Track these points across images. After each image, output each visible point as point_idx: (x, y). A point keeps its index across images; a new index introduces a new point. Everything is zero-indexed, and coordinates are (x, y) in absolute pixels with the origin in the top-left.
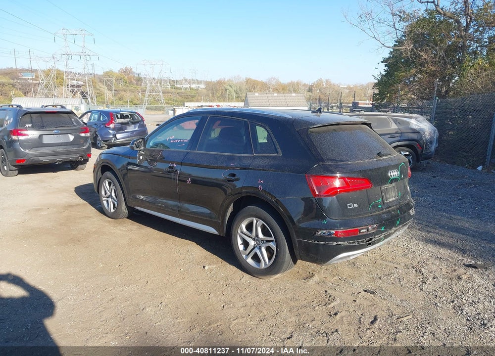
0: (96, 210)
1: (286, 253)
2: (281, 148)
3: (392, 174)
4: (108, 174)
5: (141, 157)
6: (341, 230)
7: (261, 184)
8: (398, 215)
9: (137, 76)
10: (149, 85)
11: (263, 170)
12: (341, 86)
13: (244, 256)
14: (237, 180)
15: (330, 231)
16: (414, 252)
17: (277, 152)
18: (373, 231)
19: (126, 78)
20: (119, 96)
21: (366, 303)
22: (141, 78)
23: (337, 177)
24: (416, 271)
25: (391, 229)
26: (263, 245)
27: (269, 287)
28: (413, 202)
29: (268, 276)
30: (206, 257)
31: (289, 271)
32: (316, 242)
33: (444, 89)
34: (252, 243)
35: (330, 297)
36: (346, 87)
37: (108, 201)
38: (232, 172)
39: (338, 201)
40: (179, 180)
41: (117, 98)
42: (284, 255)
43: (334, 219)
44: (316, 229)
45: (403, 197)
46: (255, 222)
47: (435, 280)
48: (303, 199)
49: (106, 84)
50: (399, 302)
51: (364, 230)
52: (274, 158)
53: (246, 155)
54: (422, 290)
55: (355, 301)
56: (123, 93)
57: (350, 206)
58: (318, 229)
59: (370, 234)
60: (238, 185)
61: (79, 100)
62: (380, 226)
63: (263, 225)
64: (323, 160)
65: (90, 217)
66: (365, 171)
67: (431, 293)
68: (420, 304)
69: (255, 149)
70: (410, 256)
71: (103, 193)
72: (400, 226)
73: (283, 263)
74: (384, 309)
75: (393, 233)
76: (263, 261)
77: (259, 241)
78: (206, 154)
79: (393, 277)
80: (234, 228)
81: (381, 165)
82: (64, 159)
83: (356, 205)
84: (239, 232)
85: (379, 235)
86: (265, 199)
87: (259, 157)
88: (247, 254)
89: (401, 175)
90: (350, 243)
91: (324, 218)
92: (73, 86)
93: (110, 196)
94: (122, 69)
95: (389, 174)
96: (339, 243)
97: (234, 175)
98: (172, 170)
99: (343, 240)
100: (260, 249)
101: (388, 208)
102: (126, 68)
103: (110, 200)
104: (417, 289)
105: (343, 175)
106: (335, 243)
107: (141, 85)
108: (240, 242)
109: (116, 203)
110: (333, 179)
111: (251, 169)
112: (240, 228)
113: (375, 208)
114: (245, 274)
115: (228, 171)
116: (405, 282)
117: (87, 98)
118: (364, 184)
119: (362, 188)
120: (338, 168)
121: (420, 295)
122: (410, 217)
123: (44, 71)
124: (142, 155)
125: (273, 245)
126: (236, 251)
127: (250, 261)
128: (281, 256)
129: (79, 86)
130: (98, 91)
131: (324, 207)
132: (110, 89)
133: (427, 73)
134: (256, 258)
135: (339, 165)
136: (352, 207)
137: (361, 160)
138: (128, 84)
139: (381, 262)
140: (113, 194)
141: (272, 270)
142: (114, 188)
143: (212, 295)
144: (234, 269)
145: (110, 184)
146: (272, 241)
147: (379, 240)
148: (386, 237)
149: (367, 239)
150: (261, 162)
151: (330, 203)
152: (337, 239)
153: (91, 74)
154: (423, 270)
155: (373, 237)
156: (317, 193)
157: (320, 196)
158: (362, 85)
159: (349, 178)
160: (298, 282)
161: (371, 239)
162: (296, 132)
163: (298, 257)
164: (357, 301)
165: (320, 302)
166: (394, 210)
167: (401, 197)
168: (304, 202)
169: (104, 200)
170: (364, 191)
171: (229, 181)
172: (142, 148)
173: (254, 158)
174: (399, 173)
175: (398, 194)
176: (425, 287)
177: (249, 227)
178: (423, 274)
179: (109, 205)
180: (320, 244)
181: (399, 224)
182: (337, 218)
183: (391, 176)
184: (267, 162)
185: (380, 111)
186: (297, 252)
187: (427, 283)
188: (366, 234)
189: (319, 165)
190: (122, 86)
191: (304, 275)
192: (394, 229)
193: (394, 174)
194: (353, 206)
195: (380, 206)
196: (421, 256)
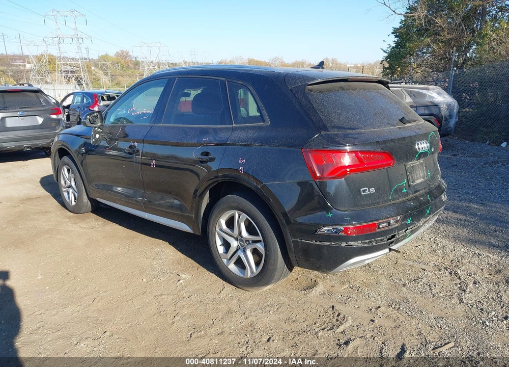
0: (58, 204)
1: (277, 257)
2: (268, 114)
3: (420, 146)
4: (66, 159)
5: (97, 136)
6: (352, 225)
7: (242, 164)
8: (428, 201)
9: (134, 60)
10: (146, 68)
11: (244, 145)
12: (348, 66)
13: (225, 261)
14: (212, 160)
15: (337, 227)
16: (444, 246)
17: (263, 120)
18: (397, 225)
19: (123, 62)
20: (116, 81)
21: (388, 324)
22: (138, 61)
23: (345, 151)
24: (451, 273)
25: (419, 220)
26: (248, 246)
27: (257, 302)
28: (444, 185)
29: (255, 288)
30: (179, 262)
31: (283, 280)
32: (318, 243)
33: (461, 60)
34: (234, 244)
35: (338, 315)
36: (353, 66)
37: (68, 192)
38: (206, 149)
39: (348, 184)
40: (142, 164)
41: (114, 83)
42: (276, 260)
43: (343, 211)
44: (318, 224)
45: (433, 178)
46: (237, 216)
47: (477, 286)
48: (300, 184)
49: (101, 69)
50: (433, 321)
51: (385, 225)
52: (260, 128)
53: (223, 126)
54: (461, 301)
55: (373, 321)
56: (120, 78)
57: (364, 191)
58: (321, 225)
59: (392, 229)
60: (214, 166)
61: (73, 85)
62: (405, 218)
63: (247, 219)
64: (326, 129)
65: (47, 212)
66: (385, 142)
67: (475, 306)
68: (462, 323)
69: (236, 117)
70: (440, 252)
71: (63, 183)
72: (431, 216)
73: (275, 270)
74: (414, 333)
75: (422, 226)
76: (249, 268)
77: (243, 241)
78: (173, 128)
79: (421, 283)
80: (211, 225)
81: (406, 134)
82: (32, 145)
83: (373, 190)
84: (217, 229)
85: (404, 230)
86: (248, 186)
87: (240, 128)
88: (229, 257)
89: (431, 148)
90: (366, 243)
91: (328, 209)
92: (66, 71)
93: (70, 186)
94: (118, 53)
95: (417, 147)
96: (350, 243)
97: (207, 154)
98: (133, 151)
99: (355, 239)
100: (244, 251)
101: (416, 192)
102: (122, 52)
103: (71, 190)
104: (455, 300)
105: (355, 148)
106: (344, 244)
107: (138, 69)
108: (219, 242)
109: (76, 194)
110: (339, 154)
111: (229, 144)
112: (219, 225)
113: (398, 193)
114: (226, 285)
115: (200, 149)
116: (438, 291)
117: (82, 84)
118: (384, 161)
119: (382, 166)
120: (346, 139)
121: (460, 309)
122: (442, 203)
123: (36, 57)
124: (98, 133)
125: (260, 247)
126: (214, 255)
127: (232, 267)
128: (272, 261)
129: (72, 72)
130: (94, 77)
131: (329, 193)
132: (106, 74)
133: (442, 42)
134: (239, 263)
135: (349, 134)
136: (367, 192)
137: (378, 127)
138: (125, 69)
139: (404, 261)
140: (73, 184)
141: (260, 280)
142: (73, 175)
143: (177, 318)
144: (213, 277)
145: (68, 170)
146: (259, 241)
147: (404, 237)
148: (412, 232)
149: (388, 237)
150: (242, 135)
151: (337, 188)
152: (347, 239)
153: (86, 59)
154: (459, 272)
155: (396, 233)
156: (318, 175)
157: (323, 179)
158: (370, 64)
159: (362, 152)
160: (297, 294)
161: (393, 237)
162: (289, 91)
163: (294, 262)
164: (376, 321)
165: (326, 324)
166: (423, 195)
167: (431, 177)
168: (299, 188)
169: (65, 191)
170: (384, 170)
171: (202, 162)
172: (99, 124)
173: (234, 129)
174: (428, 145)
175: (427, 173)
176: (466, 297)
177: (230, 223)
178: (459, 278)
179: (70, 197)
180: (323, 246)
181: (430, 214)
182: (347, 209)
183: (419, 149)
184: (251, 134)
185: (393, 83)
186: (292, 257)
187: (468, 291)
188: (387, 230)
189: (321, 135)
190: (119, 70)
191: (304, 284)
192: (423, 220)
193: (422, 146)
194: (369, 191)
195: (405, 191)
196: (454, 252)
